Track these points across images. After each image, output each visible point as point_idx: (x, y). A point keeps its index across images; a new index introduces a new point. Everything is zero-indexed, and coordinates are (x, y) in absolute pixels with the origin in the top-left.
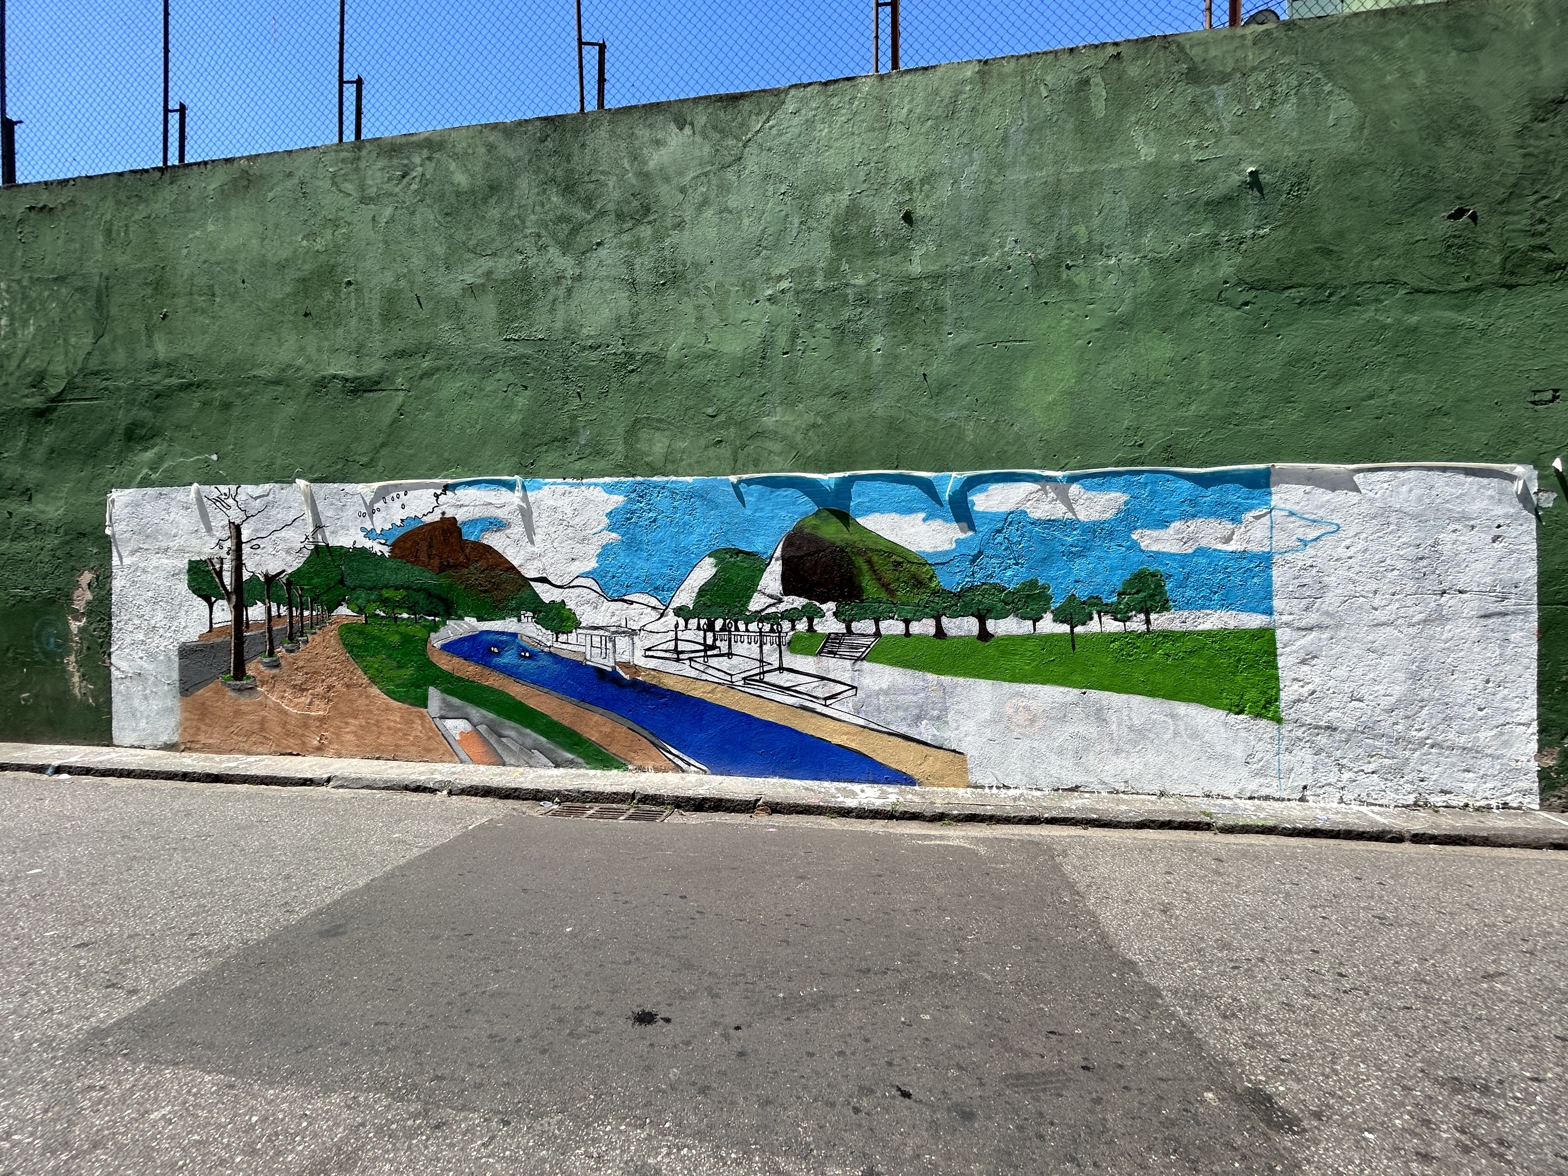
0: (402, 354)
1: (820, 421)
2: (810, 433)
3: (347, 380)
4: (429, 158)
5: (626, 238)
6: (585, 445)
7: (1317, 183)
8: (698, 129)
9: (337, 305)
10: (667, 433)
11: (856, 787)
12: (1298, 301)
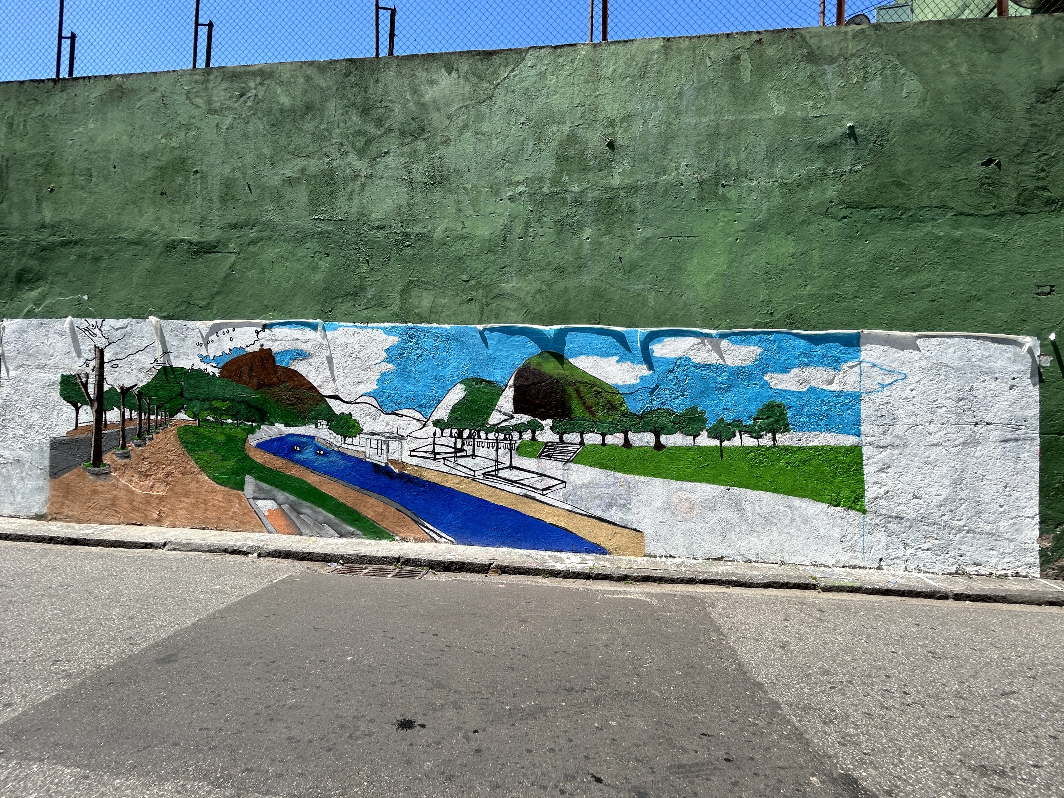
0: (234, 226)
1: (544, 287)
2: (537, 296)
3: (192, 244)
4: (261, 84)
5: (406, 149)
6: (370, 299)
7: (894, 136)
8: (462, 73)
9: (186, 188)
10: (432, 292)
11: (564, 555)
12: (880, 217)
